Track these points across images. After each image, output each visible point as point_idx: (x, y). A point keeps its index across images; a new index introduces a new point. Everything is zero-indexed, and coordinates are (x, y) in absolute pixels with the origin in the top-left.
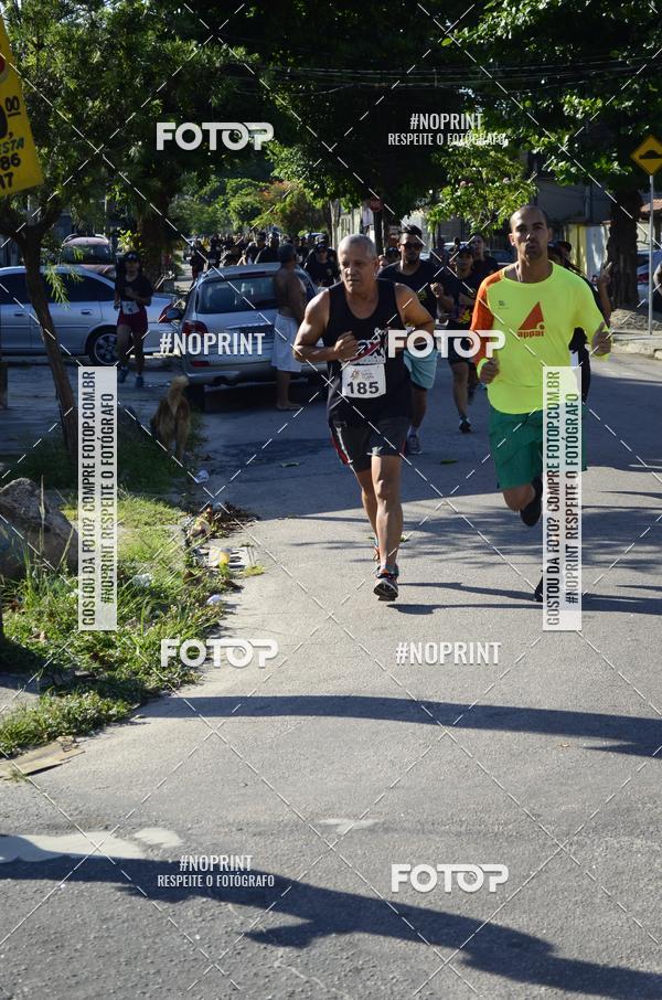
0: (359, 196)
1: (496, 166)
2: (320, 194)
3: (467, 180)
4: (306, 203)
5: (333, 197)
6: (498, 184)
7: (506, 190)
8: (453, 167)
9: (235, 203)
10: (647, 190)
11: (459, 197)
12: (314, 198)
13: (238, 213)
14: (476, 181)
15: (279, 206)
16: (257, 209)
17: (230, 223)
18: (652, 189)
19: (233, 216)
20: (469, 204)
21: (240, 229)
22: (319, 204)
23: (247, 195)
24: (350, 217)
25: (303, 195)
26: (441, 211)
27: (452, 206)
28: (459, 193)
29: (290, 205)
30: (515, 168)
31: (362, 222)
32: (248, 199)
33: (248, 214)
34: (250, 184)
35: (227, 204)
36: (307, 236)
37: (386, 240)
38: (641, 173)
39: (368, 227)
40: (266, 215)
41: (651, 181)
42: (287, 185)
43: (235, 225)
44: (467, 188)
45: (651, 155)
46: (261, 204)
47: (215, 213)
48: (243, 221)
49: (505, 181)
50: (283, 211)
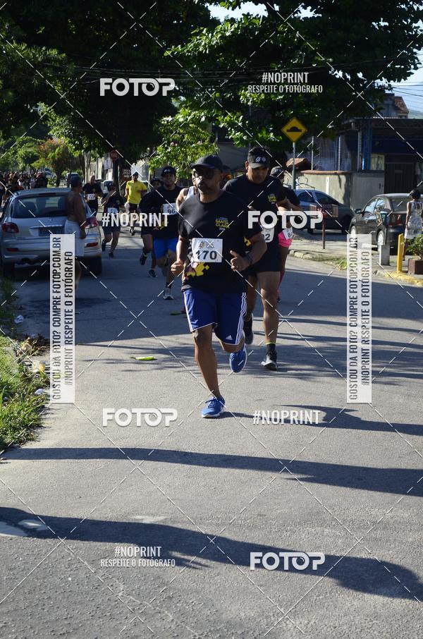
0: (104, 150)
1: (193, 133)
2: (79, 147)
3: (175, 141)
4: (68, 153)
5: (87, 150)
6: (194, 145)
7: (199, 150)
8: (167, 133)
9: (21, 152)
10: (291, 151)
11: (170, 152)
12: (75, 150)
13: (23, 158)
14: (180, 143)
15: (50, 155)
16: (36, 156)
17: (17, 165)
18: (294, 151)
19: (20, 160)
20: (175, 157)
21: (24, 169)
22: (76, 155)
23: (29, 147)
24: (96, 163)
25: (67, 148)
26: (158, 161)
27: (165, 158)
28: (169, 150)
29: (58, 155)
30: (206, 135)
31: (103, 167)
32: (29, 150)
33: (29, 159)
34: (31, 140)
35: (15, 153)
36: (67, 174)
37: (121, 178)
38: (287, 141)
39: (107, 170)
40: (41, 160)
41: (294, 146)
42: (56, 140)
43: (21, 166)
44: (174, 147)
45: (294, 129)
46: (38, 152)
47: (8, 158)
48: (26, 164)
49: (199, 143)
50: (53, 158)
